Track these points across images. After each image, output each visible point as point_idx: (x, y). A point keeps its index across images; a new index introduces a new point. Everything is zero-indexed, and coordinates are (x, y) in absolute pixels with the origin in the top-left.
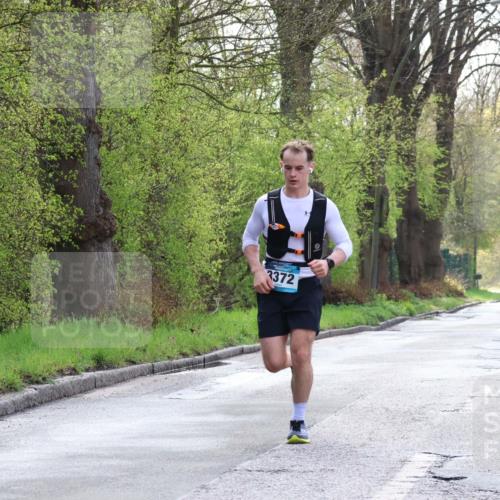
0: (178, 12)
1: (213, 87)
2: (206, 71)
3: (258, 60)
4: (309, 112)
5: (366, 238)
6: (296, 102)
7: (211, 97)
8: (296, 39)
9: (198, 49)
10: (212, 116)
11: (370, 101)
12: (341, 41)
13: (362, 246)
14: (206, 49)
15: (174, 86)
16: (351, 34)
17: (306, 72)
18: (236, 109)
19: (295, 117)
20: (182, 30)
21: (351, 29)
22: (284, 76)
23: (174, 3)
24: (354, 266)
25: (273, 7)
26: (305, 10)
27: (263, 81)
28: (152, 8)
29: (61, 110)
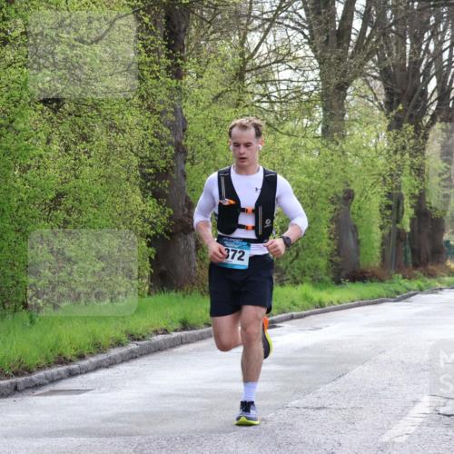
0: (245, 62)
1: (271, 118)
2: (265, 105)
3: (305, 97)
4: (344, 136)
5: (386, 231)
6: (334, 127)
7: (269, 125)
8: (334, 81)
9: (260, 89)
10: (270, 139)
11: (390, 128)
12: (367, 82)
13: (383, 238)
14: (266, 89)
16: (375, 78)
17: (341, 106)
18: (288, 134)
19: (333, 140)
20: (247, 75)
21: (375, 74)
22: (325, 109)
23: (242, 55)
24: (377, 253)
25: (316, 57)
26: (341, 59)
27: (309, 113)
28: (225, 59)
29: (157, 135)
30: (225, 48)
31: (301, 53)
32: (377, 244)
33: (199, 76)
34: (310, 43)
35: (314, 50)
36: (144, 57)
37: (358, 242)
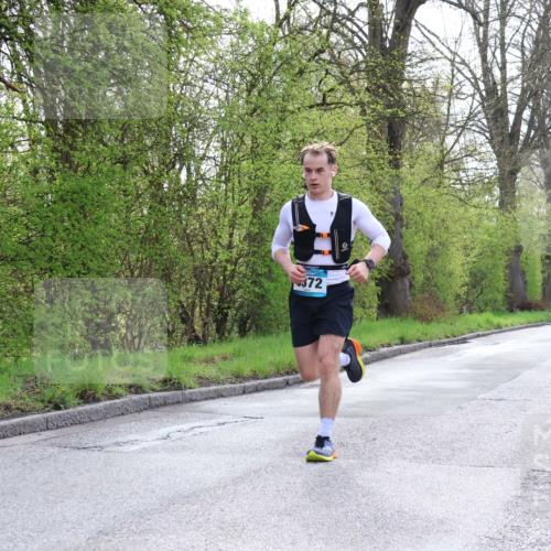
0: (444, 157)
1: (462, 195)
2: (459, 187)
3: (486, 180)
4: (514, 208)
5: (546, 275)
6: (508, 201)
7: (460, 199)
8: (508, 169)
9: (455, 175)
10: (461, 210)
12: (532, 169)
13: (544, 279)
14: (459, 175)
15: (441, 195)
16: (537, 166)
17: (513, 186)
18: (474, 206)
19: (507, 210)
20: (446, 166)
21: (537, 163)
22: (501, 189)
23: (442, 151)
24: (539, 290)
25: (495, 152)
26: (512, 153)
27: (489, 191)
28: (430, 154)
29: (382, 209)
30: (430, 147)
31: (483, 149)
32: (540, 284)
33: (411, 167)
34: (490, 142)
35: (493, 147)
36: (373, 155)
37: (525, 282)
